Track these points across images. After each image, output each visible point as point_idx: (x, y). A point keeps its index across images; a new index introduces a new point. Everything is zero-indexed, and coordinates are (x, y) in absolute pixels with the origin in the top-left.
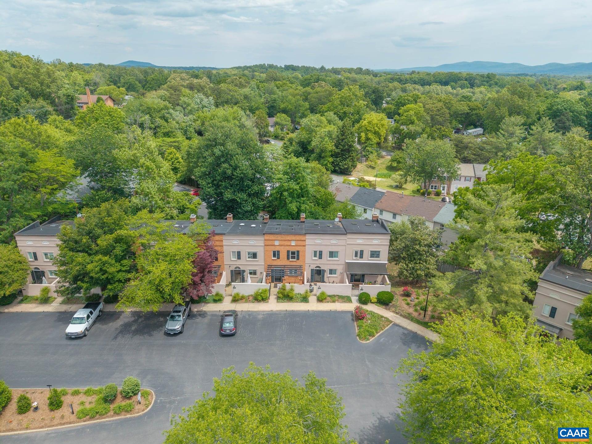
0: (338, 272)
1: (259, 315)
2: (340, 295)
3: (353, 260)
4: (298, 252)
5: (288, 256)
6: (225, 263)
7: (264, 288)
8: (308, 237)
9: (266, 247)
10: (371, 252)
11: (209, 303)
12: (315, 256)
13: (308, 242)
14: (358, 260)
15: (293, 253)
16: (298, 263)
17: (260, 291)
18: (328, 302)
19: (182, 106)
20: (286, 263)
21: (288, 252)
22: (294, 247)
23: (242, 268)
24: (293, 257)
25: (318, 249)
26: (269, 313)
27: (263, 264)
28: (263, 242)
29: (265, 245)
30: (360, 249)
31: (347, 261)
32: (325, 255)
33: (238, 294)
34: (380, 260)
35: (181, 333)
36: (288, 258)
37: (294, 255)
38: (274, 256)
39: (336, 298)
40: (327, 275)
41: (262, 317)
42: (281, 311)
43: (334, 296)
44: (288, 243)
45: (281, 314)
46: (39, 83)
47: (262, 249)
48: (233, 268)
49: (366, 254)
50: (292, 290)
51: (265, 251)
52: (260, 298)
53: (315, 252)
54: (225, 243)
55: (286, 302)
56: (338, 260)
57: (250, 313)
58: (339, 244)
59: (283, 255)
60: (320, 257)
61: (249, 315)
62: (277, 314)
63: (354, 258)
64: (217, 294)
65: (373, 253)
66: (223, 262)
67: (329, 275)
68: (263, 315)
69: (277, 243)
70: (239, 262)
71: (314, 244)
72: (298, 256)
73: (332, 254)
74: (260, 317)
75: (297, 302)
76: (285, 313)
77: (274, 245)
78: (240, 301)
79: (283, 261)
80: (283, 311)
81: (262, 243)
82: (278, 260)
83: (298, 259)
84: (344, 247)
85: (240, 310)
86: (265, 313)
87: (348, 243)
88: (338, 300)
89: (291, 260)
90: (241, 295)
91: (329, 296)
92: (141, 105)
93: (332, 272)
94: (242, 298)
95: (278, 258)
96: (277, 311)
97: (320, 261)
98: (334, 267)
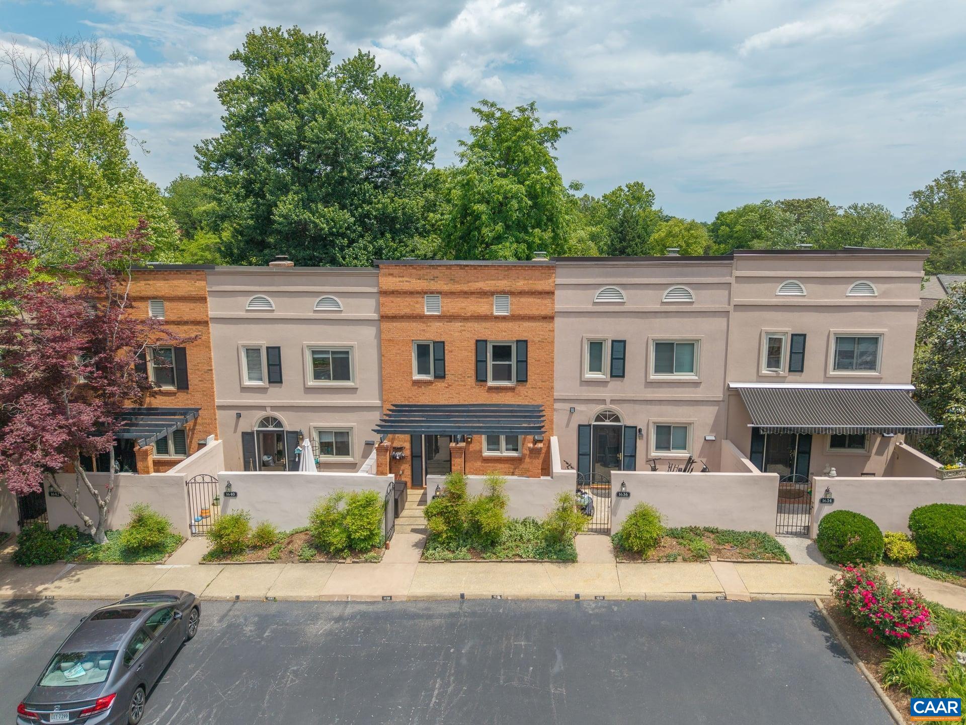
0: (695, 440)
1: (315, 618)
2: (722, 527)
3: (761, 378)
4: (523, 344)
5: (480, 362)
6: (218, 401)
7: (362, 492)
8: (564, 276)
9: (385, 325)
10: (840, 340)
11: (96, 562)
12: (595, 366)
13: (563, 301)
14: (783, 380)
15: (502, 352)
16: (524, 397)
17: (342, 507)
18: (670, 559)
20: (477, 396)
21: (480, 344)
22: (503, 325)
23: (289, 423)
24: (502, 373)
25: (607, 330)
26: (371, 608)
27: (377, 402)
28: (371, 303)
29: (384, 318)
30: (790, 330)
31: (732, 385)
32: (639, 358)
33: (238, 521)
34: (877, 380)
36: (481, 378)
38: (423, 366)
39: (706, 543)
40: (647, 449)
41: (330, 633)
42: (434, 600)
43: (694, 530)
44: (482, 306)
45: (430, 617)
47: (370, 333)
48: (251, 423)
49: (820, 352)
50: (495, 500)
51: (381, 343)
52: (336, 538)
53: (596, 347)
54: (214, 308)
55: (464, 560)
56: (696, 384)
57: (273, 609)
58: (695, 307)
59: (459, 359)
60: (618, 372)
61: (264, 621)
62: (414, 616)
63: (765, 371)
64: (140, 521)
65: (847, 347)
66: (212, 396)
67: (654, 454)
68: (338, 619)
69: (431, 308)
70: (276, 397)
71: (590, 308)
72: (523, 362)
73: (668, 355)
74: (319, 629)
75: (518, 559)
76: (454, 608)
77: (421, 318)
78: (249, 555)
79: (460, 389)
80: (448, 601)
81: (367, 309)
82: (440, 385)
83: (523, 379)
84: (723, 321)
85: (231, 594)
86: (349, 610)
87: (737, 300)
88: (718, 551)
89: (491, 383)
91: (674, 534)
93: (668, 435)
95: (440, 375)
96: (415, 600)
97: (615, 390)
98: (676, 417)
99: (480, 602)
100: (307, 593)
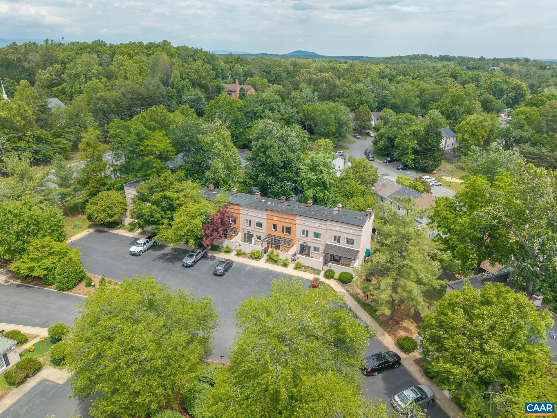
0: (320, 251)
1: (247, 267)
2: (313, 267)
3: (332, 242)
4: (290, 228)
5: (283, 230)
7: (258, 250)
8: (298, 218)
9: (268, 220)
10: (347, 239)
11: (221, 252)
12: (303, 234)
13: (297, 222)
14: (336, 243)
15: (287, 228)
16: (290, 237)
17: (255, 252)
18: (301, 270)
19: (291, 100)
20: (283, 235)
21: (283, 227)
22: (287, 224)
23: (252, 233)
24: (287, 232)
25: (305, 228)
26: (255, 268)
27: (266, 232)
30: (337, 235)
31: (327, 243)
32: (311, 234)
33: (241, 250)
34: (353, 247)
35: (191, 266)
36: (283, 232)
37: (289, 230)
38: (274, 228)
39: (309, 269)
40: (312, 250)
43: (309, 267)
44: (284, 220)
45: (262, 271)
46: (199, 76)
47: (265, 221)
48: (246, 232)
49: (343, 240)
50: (278, 255)
51: (268, 223)
52: (253, 256)
53: (303, 231)
54: (241, 212)
55: (271, 264)
56: (321, 241)
57: (243, 265)
58: (321, 228)
59: (280, 228)
60: (307, 236)
61: (241, 266)
62: (260, 270)
64: (227, 247)
66: (240, 226)
67: (313, 251)
68: (250, 268)
69: (275, 219)
70: (250, 228)
71: (302, 224)
72: (291, 231)
73: (316, 235)
74: (248, 269)
75: (278, 265)
76: (266, 270)
77: (273, 220)
78: (242, 256)
79: (279, 233)
81: (265, 217)
82: (277, 232)
83: (290, 234)
84: (325, 231)
85: (237, 261)
86: (252, 267)
87: (328, 228)
88: (309, 271)
89: (285, 233)
90: (243, 251)
91: (303, 266)
92: (258, 98)
93: (315, 249)
94: (244, 254)
95: (277, 230)
96: (261, 268)
97: (306, 239)
98: (317, 246)
99: (269, 270)
100: (247, 263)
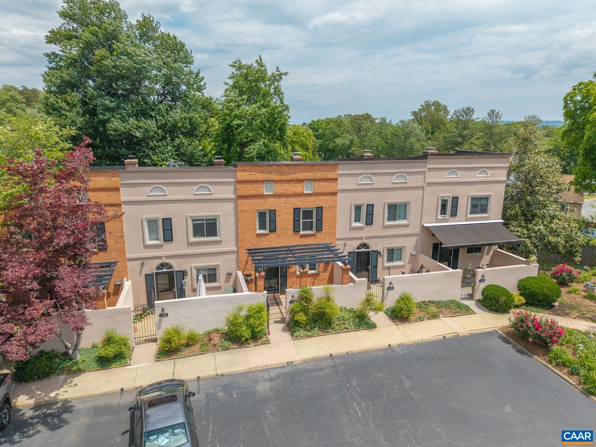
0: (406, 256)
1: (256, 381)
2: (436, 299)
3: (438, 221)
4: (320, 209)
5: (296, 221)
6: (128, 256)
7: (254, 302)
8: (343, 169)
9: (240, 202)
10: (473, 199)
11: (80, 371)
12: (357, 219)
13: (343, 183)
14: (447, 221)
15: (308, 214)
16: (321, 239)
17: (244, 313)
18: (421, 319)
20: (294, 241)
21: (296, 210)
22: (309, 199)
23: (177, 265)
24: (308, 226)
25: (364, 199)
26: (284, 370)
27: (235, 248)
28: (231, 188)
29: (240, 197)
30: (451, 195)
31: (426, 225)
32: (380, 213)
33: (179, 331)
34: (487, 218)
36: (296, 230)
38: (262, 226)
40: (383, 262)
41: (272, 389)
42: (316, 360)
44: (297, 188)
45: (321, 369)
47: (230, 206)
48: (151, 268)
49: (464, 206)
50: (328, 300)
51: (240, 213)
52: (245, 333)
53: (358, 208)
54: (125, 195)
55: (318, 335)
56: (407, 226)
57: (226, 381)
58: (409, 185)
59: (285, 219)
60: (369, 222)
61: (227, 389)
62: (312, 371)
63: (440, 217)
64: (109, 341)
65: (475, 202)
66: (124, 253)
68: (271, 380)
69: (267, 190)
70: (168, 250)
71: (356, 187)
72: (320, 220)
73: (394, 211)
75: (347, 330)
76: (331, 363)
77: (262, 196)
78: (186, 352)
79: (285, 237)
80: (324, 359)
81: (228, 192)
82: (273, 235)
83: (319, 229)
84: (420, 192)
85: (193, 376)
86: (273, 374)
87: (428, 180)
88: (441, 312)
89: (302, 233)
90: (186, 332)
93: (393, 254)
94: (191, 342)
95: (273, 230)
96: (306, 361)
97: (367, 231)
98: (395, 243)
